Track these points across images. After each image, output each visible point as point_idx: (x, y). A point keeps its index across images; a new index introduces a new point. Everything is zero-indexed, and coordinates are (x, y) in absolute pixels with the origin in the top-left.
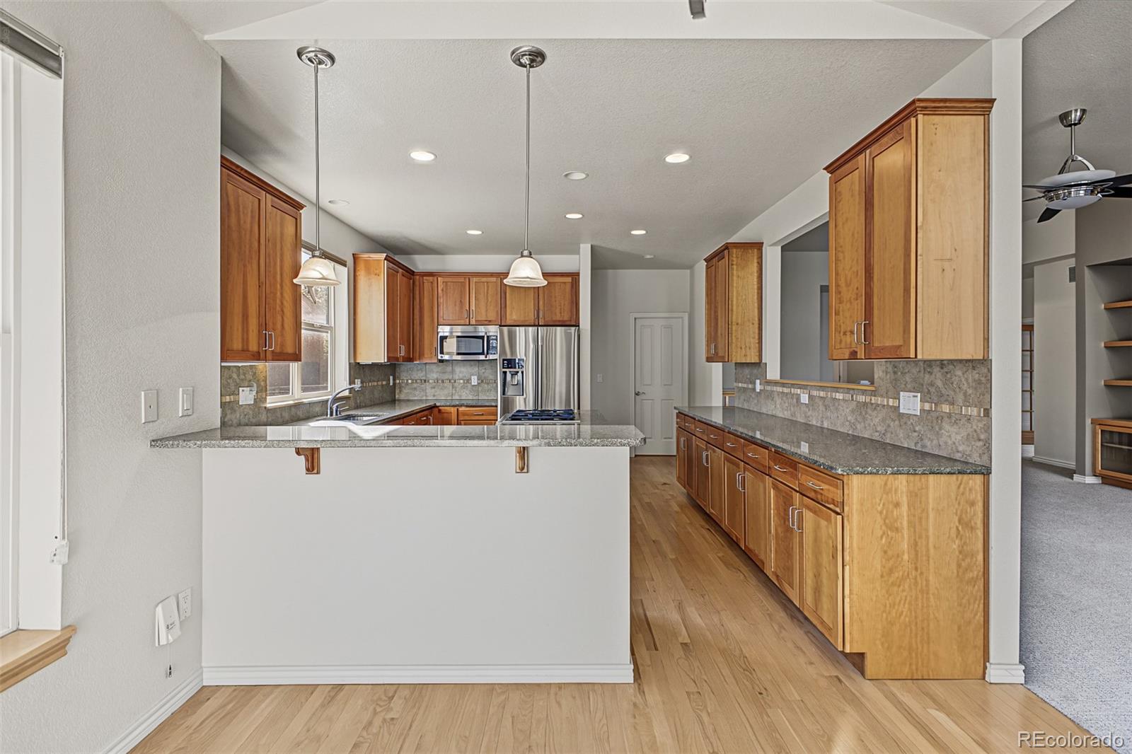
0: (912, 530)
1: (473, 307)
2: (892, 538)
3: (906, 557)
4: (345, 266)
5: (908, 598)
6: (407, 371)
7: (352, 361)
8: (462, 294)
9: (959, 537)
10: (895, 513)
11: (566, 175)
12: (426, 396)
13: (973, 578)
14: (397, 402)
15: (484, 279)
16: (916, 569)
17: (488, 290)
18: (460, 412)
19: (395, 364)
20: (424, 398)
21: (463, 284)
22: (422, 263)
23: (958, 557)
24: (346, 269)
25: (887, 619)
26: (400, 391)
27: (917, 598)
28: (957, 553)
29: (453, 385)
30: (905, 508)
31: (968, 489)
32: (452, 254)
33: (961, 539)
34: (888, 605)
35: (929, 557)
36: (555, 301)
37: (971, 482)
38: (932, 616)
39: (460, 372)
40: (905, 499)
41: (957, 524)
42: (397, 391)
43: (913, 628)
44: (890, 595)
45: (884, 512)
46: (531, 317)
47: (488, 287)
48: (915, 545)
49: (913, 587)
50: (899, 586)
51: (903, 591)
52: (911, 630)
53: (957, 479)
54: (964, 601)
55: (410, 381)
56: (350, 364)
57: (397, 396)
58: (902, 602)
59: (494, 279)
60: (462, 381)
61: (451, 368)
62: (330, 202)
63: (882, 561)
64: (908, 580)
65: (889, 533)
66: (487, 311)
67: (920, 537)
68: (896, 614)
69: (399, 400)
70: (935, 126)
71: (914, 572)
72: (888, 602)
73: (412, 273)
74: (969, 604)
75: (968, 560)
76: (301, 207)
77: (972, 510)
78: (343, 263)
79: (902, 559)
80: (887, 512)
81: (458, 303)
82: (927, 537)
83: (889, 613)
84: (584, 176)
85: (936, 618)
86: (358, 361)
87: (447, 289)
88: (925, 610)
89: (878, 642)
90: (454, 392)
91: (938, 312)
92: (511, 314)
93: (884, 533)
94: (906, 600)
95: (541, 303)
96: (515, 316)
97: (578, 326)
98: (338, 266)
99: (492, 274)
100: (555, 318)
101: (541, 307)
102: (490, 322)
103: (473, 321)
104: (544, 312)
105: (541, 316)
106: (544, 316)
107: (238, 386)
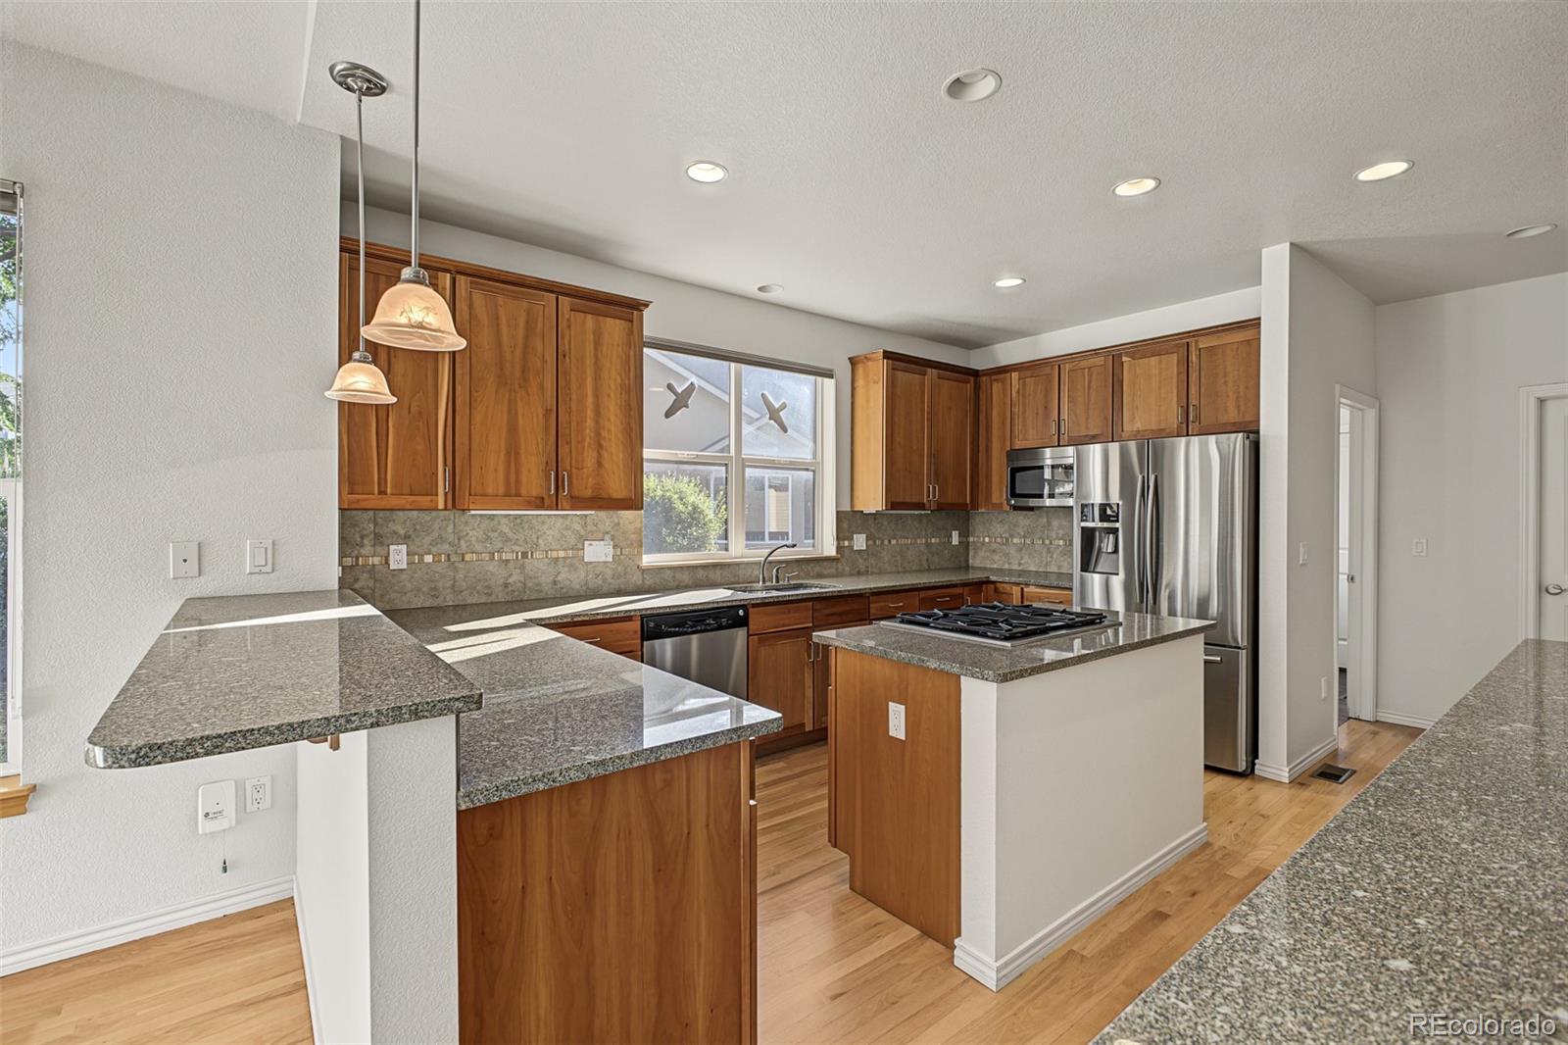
1: (1065, 415)
4: (833, 377)
6: (984, 523)
7: (845, 508)
8: (1048, 393)
12: (1010, 564)
14: (971, 571)
15: (1084, 364)
17: (1090, 382)
18: (1025, 594)
20: (1006, 566)
21: (1049, 379)
24: (834, 382)
26: (976, 553)
29: (1048, 549)
36: (1226, 383)
42: (971, 553)
46: (1173, 418)
47: (1090, 375)
55: (987, 540)
56: (838, 512)
57: (971, 561)
59: (1100, 360)
60: (1061, 542)
61: (1045, 520)
62: (760, 289)
66: (1087, 419)
69: (973, 568)
73: (975, 373)
76: (644, 304)
78: (829, 375)
81: (1042, 411)
86: (857, 509)
87: (1024, 389)
90: (1049, 559)
92: (1132, 420)
95: (1193, 390)
96: (1138, 425)
97: (1258, 432)
98: (819, 379)
99: (1095, 352)
100: (1224, 419)
101: (1193, 401)
102: (1093, 439)
103: (1064, 439)
104: (1198, 408)
105: (1191, 418)
106: (1198, 417)
107: (582, 539)
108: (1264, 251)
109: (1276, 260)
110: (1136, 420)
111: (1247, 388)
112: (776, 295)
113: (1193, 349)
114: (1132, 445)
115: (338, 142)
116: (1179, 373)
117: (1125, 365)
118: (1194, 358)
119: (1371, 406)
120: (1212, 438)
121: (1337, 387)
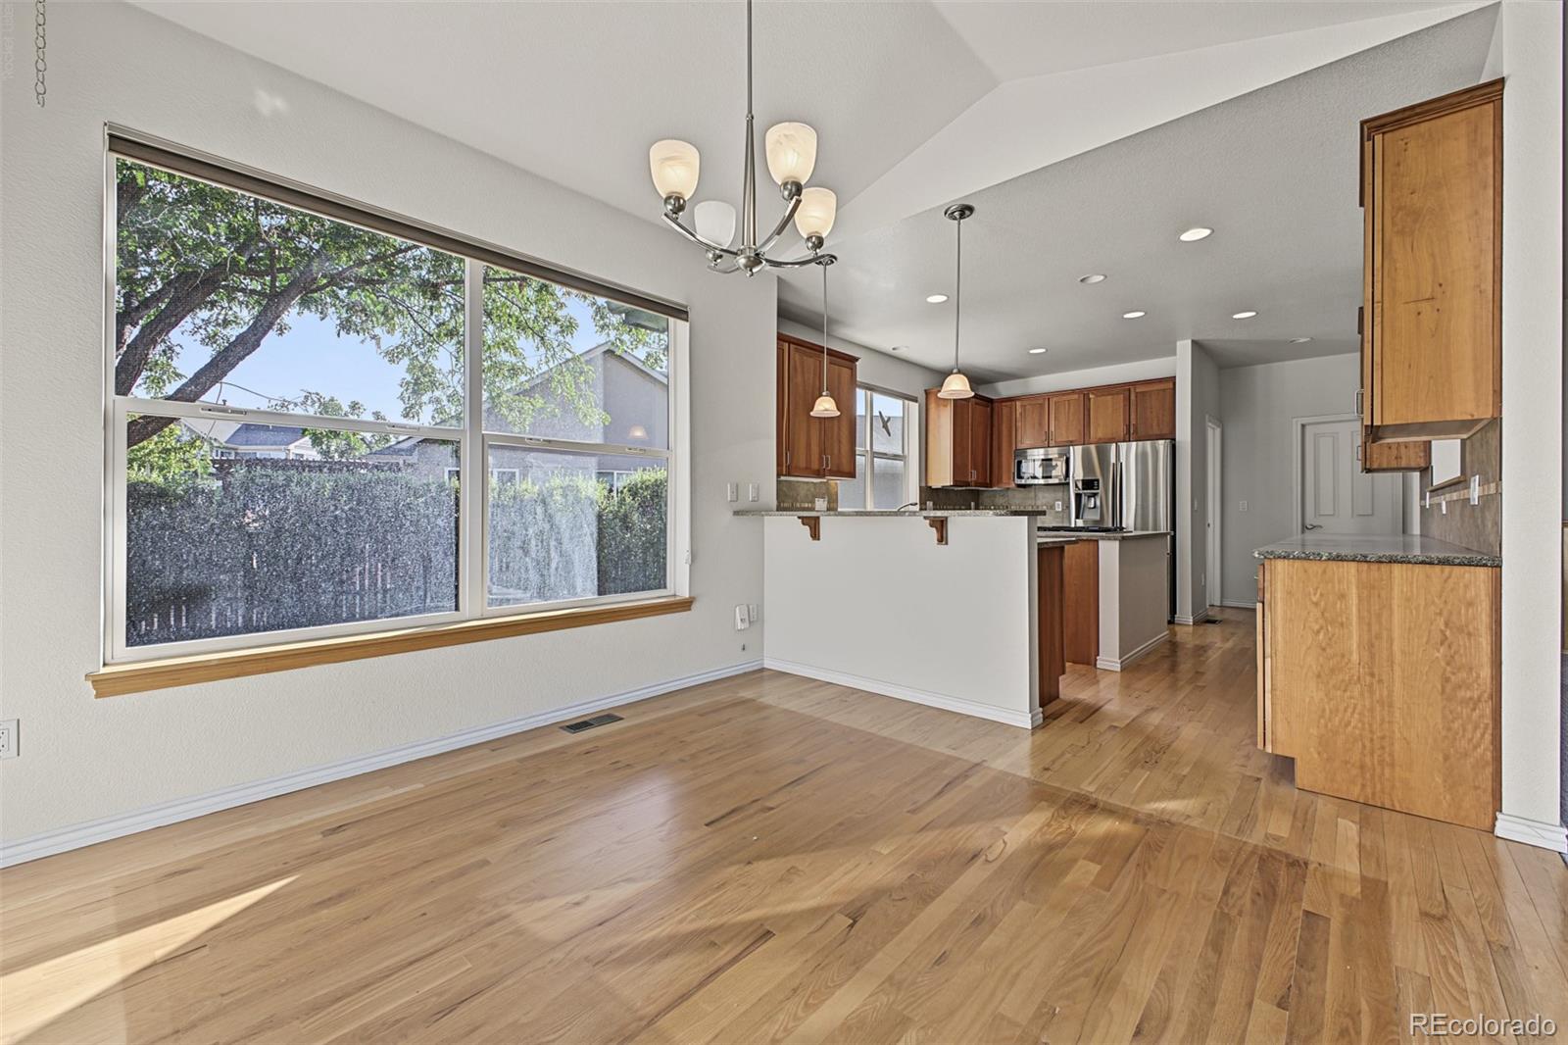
0: (1366, 628)
1: (1052, 428)
2: (1333, 635)
3: (1355, 657)
4: (916, 401)
5: (1359, 707)
6: (989, 497)
7: (923, 485)
8: (1041, 415)
9: (1446, 644)
10: (1338, 606)
11: (1082, 281)
13: (1471, 698)
15: (1065, 398)
16: (1372, 675)
17: (1068, 409)
19: (978, 491)
21: (1041, 406)
22: (1005, 389)
23: (1445, 670)
24: (917, 404)
25: (1326, 726)
27: (1372, 710)
28: (1443, 664)
30: (1354, 600)
31: (1461, 585)
32: (1034, 376)
33: (1450, 647)
34: (1328, 711)
35: (1392, 662)
36: (1151, 412)
37: (1467, 575)
38: (1397, 735)
39: (1043, 497)
40: (1354, 590)
41: (1443, 628)
43: (1368, 744)
44: (1331, 700)
45: (1323, 603)
46: (1121, 431)
47: (1069, 404)
48: (1370, 647)
49: (1366, 695)
50: (1345, 691)
51: (1351, 698)
52: (1364, 747)
53: (1442, 572)
54: (1456, 725)
55: (994, 507)
56: (920, 487)
58: (1350, 710)
59: (1076, 396)
60: (1044, 507)
61: (1033, 493)
62: (894, 349)
63: (1318, 660)
64: (1359, 686)
65: (1330, 628)
66: (1067, 431)
67: (1378, 636)
68: (1340, 722)
70: (1405, 141)
71: (1368, 678)
72: (1327, 707)
73: (991, 401)
74: (1464, 730)
75: (1463, 675)
76: (855, 360)
77: (1470, 611)
78: (915, 400)
79: (1349, 660)
80: (1326, 604)
81: (1037, 425)
82: (1391, 640)
83: (1330, 720)
84: (1102, 278)
85: (1405, 739)
86: (930, 485)
87: (1025, 413)
88: (1386, 726)
89: (1312, 749)
91: (1410, 366)
92: (1094, 433)
93: (1321, 628)
94: (1355, 708)
95: (1133, 416)
96: (1100, 435)
97: (1174, 440)
98: (906, 402)
99: (1073, 391)
100: (1150, 433)
101: (1133, 422)
102: (1072, 443)
103: (1052, 443)
104: (1136, 426)
105: (1132, 432)
106: (1136, 431)
107: (815, 497)
108: (1178, 343)
109: (1184, 348)
110: (1098, 431)
111: (1163, 415)
112: (900, 353)
113: (1132, 390)
114: (1093, 448)
115: (776, 279)
116: (1124, 406)
117: (1092, 401)
118: (1133, 397)
119: (1218, 426)
120: (1149, 442)
121: (1207, 416)
